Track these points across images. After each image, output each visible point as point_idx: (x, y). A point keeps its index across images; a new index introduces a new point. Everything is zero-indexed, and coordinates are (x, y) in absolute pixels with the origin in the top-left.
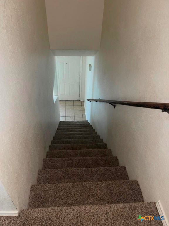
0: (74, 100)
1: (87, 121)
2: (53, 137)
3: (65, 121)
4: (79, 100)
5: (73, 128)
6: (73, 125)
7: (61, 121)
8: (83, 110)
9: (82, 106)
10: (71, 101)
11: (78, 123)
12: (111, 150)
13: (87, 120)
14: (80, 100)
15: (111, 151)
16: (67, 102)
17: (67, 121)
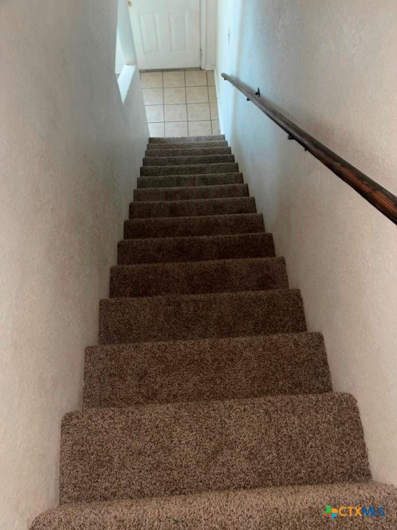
0: (185, 70)
1: (224, 136)
2: (128, 207)
3: (163, 139)
4: (201, 69)
5: (183, 166)
6: (183, 153)
7: (151, 140)
8: (212, 102)
9: (210, 88)
10: (178, 73)
11: (199, 144)
12: (283, 261)
13: (222, 133)
14: (203, 68)
15: (284, 263)
16: (165, 73)
17: (169, 139)
